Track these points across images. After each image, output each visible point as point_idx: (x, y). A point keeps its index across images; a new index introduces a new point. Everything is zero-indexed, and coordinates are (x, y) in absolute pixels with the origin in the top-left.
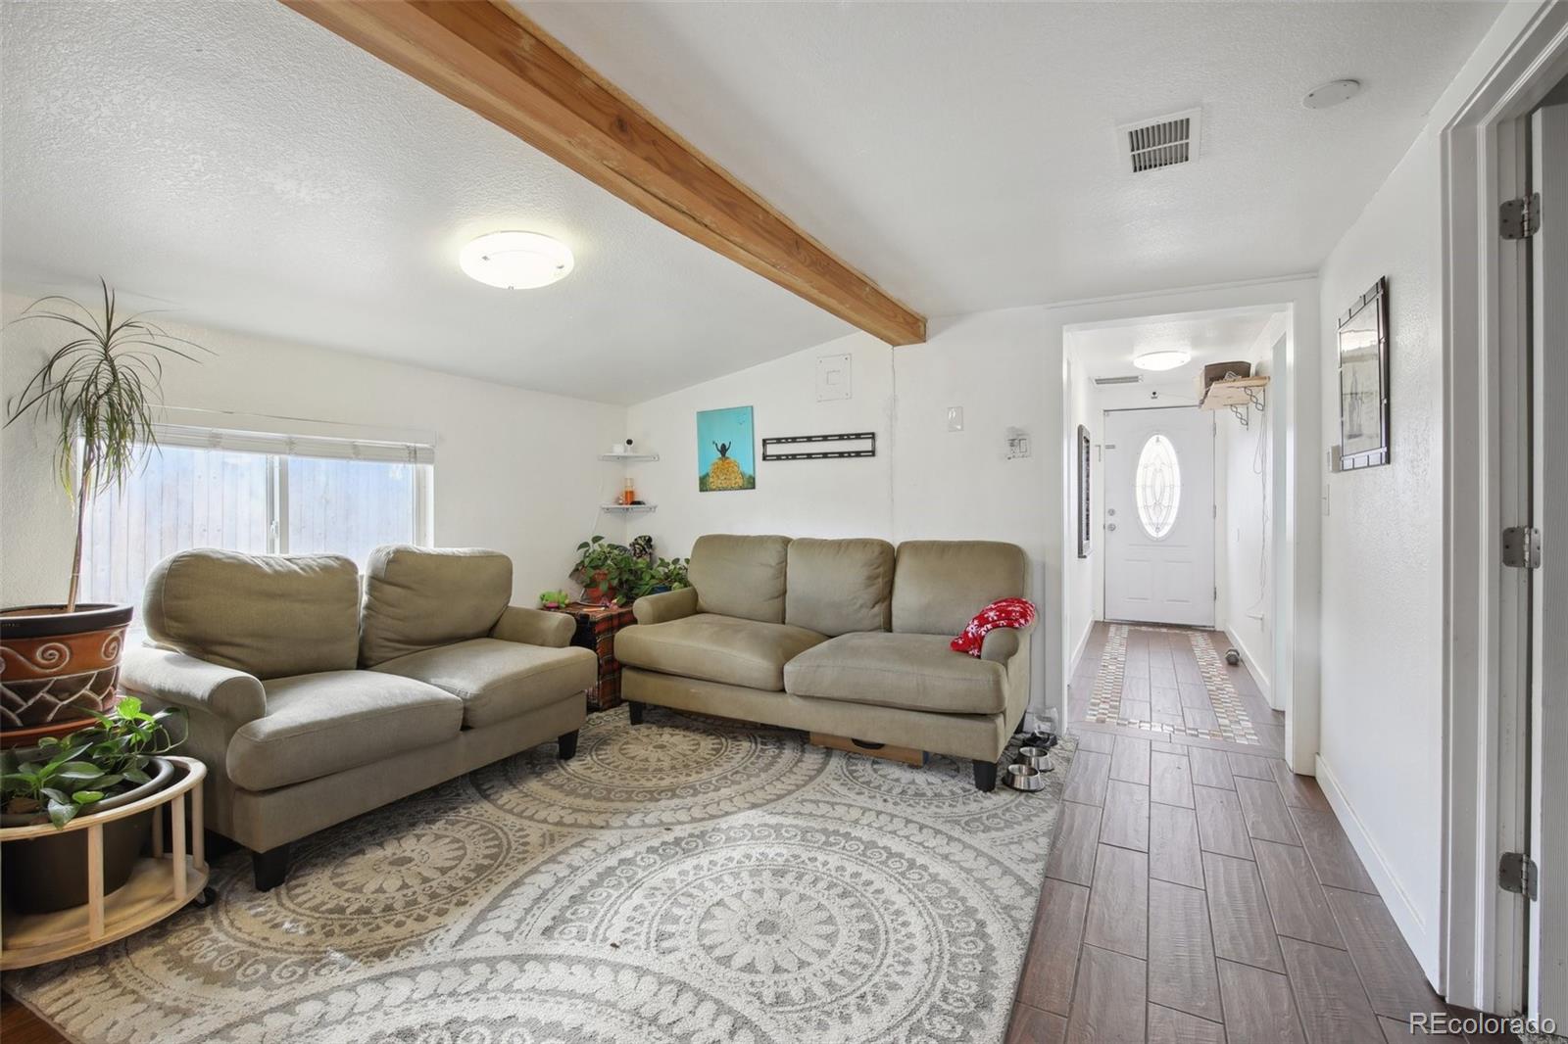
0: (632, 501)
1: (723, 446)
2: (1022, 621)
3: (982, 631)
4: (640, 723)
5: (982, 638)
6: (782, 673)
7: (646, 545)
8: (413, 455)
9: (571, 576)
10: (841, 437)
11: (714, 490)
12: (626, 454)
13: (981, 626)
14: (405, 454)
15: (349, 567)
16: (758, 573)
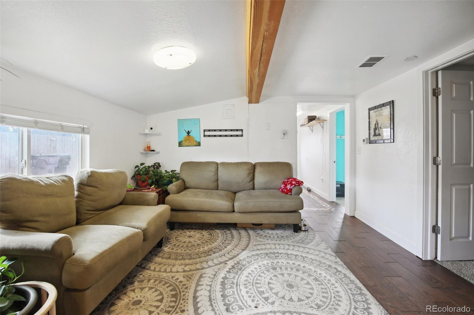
0: (149, 150)
1: (188, 131)
2: (302, 184)
3: (292, 187)
4: (174, 230)
5: (292, 189)
6: (234, 206)
7: (157, 166)
8: (83, 131)
9: (132, 178)
10: (231, 130)
11: (185, 146)
12: (150, 133)
13: (291, 186)
14: (80, 129)
15: (71, 179)
16: (209, 174)
